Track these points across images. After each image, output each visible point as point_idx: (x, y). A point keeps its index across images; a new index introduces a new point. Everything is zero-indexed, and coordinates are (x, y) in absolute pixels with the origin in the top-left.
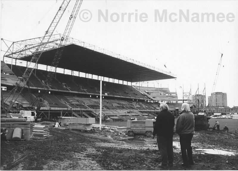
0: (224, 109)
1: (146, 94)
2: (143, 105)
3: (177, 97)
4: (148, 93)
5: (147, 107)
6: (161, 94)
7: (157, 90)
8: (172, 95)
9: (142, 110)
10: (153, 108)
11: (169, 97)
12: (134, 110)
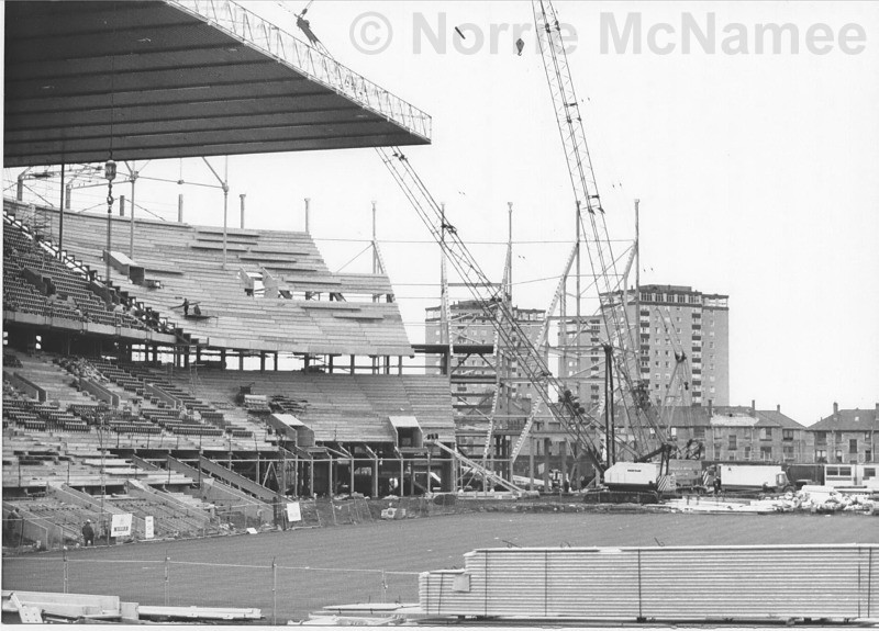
0: (758, 428)
1: (124, 283)
2: (112, 388)
3: (399, 318)
4: (136, 274)
5: (147, 405)
6: (249, 292)
7: (212, 245)
8: (351, 298)
9: (125, 441)
10: (197, 416)
11: (328, 322)
12: (65, 435)
